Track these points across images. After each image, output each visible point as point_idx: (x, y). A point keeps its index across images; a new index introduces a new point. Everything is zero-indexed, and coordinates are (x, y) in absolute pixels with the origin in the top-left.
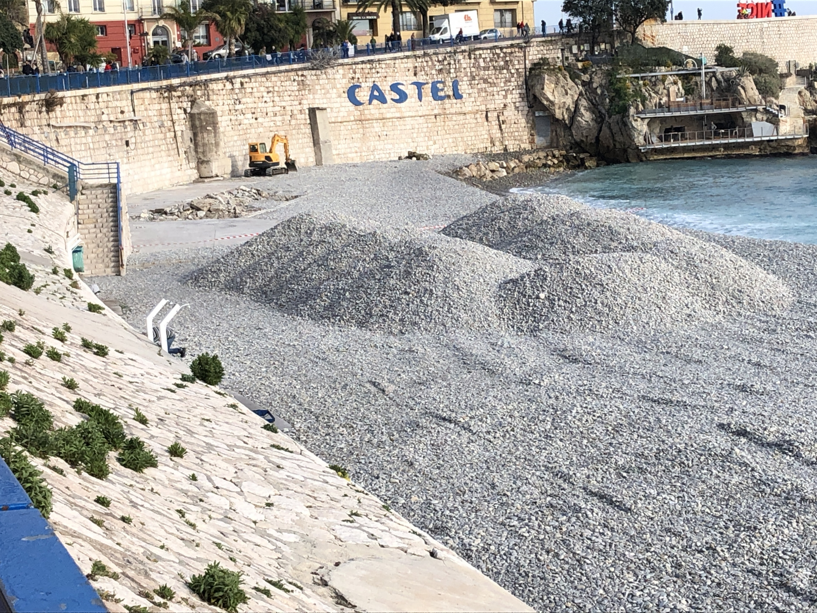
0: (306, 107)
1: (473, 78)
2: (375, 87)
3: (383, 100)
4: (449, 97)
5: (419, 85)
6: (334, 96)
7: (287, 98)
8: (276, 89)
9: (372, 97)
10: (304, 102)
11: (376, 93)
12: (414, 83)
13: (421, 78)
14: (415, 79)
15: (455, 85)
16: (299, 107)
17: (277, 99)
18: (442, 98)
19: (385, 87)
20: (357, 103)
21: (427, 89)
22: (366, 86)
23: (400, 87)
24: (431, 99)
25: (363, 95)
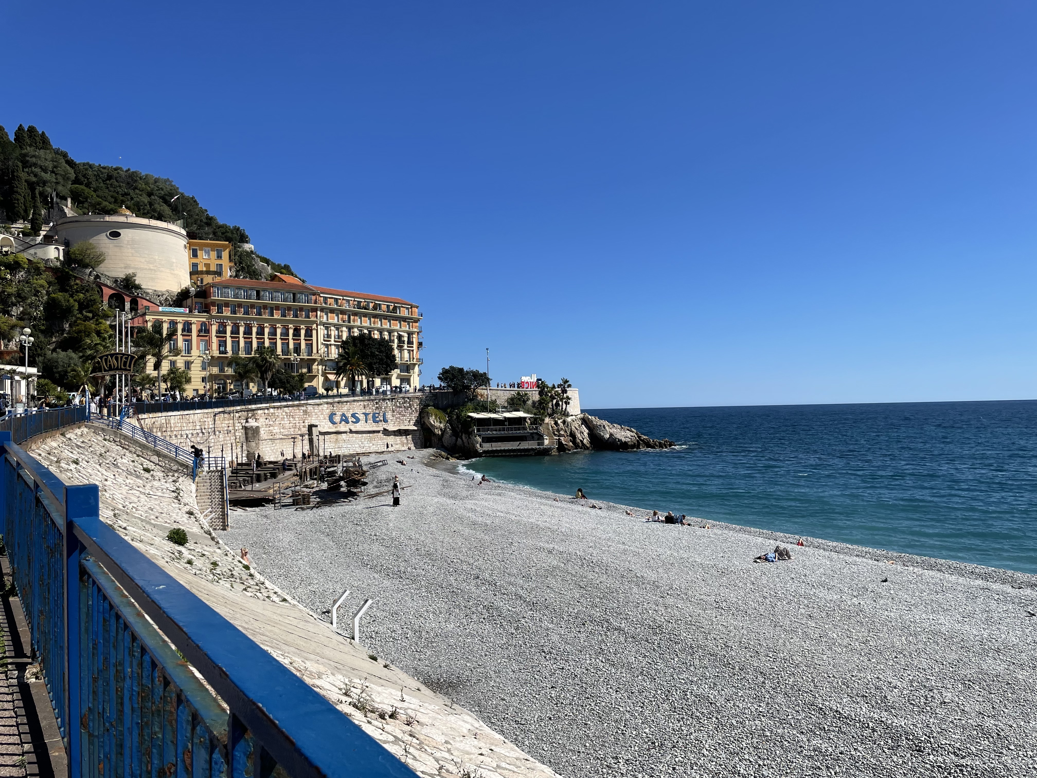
0: (307, 424)
1: (393, 412)
2: (343, 415)
3: (347, 422)
4: (381, 421)
5: (366, 415)
6: (322, 418)
7: (297, 419)
8: (291, 414)
9: (342, 420)
10: (306, 421)
11: (344, 418)
12: (363, 413)
13: (368, 411)
14: (364, 411)
15: (384, 416)
16: (303, 424)
17: (291, 419)
18: (377, 422)
19: (349, 415)
20: (334, 423)
21: (370, 416)
22: (339, 414)
23: (357, 415)
24: (372, 421)
25: (337, 419)
